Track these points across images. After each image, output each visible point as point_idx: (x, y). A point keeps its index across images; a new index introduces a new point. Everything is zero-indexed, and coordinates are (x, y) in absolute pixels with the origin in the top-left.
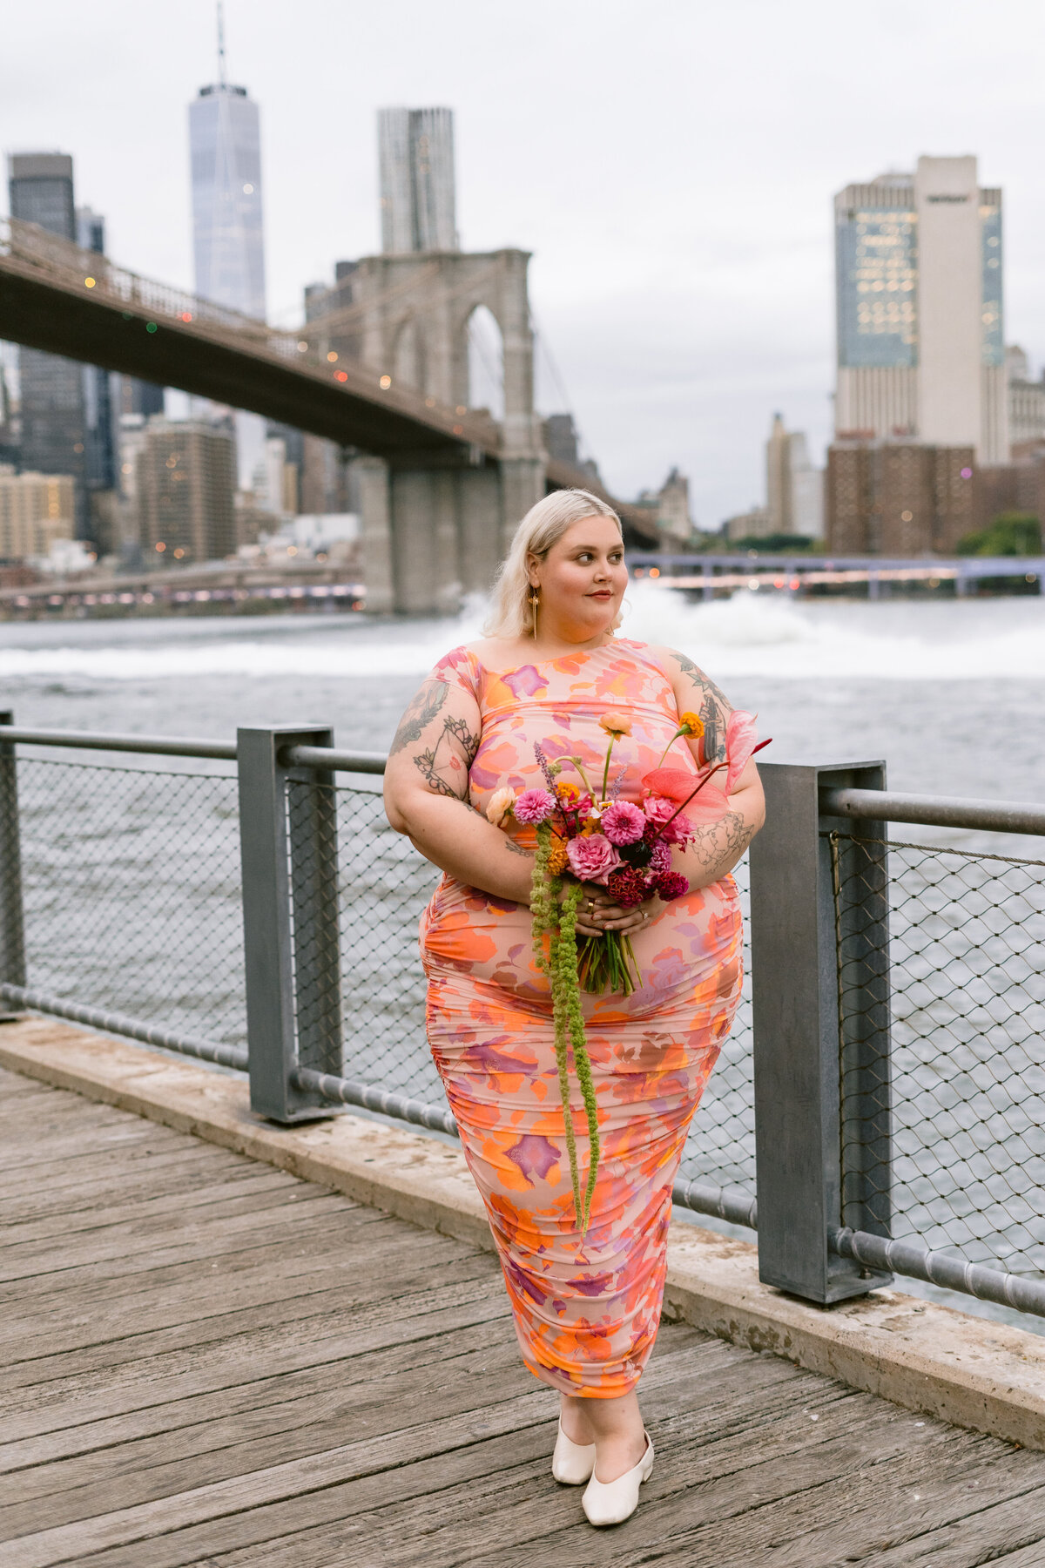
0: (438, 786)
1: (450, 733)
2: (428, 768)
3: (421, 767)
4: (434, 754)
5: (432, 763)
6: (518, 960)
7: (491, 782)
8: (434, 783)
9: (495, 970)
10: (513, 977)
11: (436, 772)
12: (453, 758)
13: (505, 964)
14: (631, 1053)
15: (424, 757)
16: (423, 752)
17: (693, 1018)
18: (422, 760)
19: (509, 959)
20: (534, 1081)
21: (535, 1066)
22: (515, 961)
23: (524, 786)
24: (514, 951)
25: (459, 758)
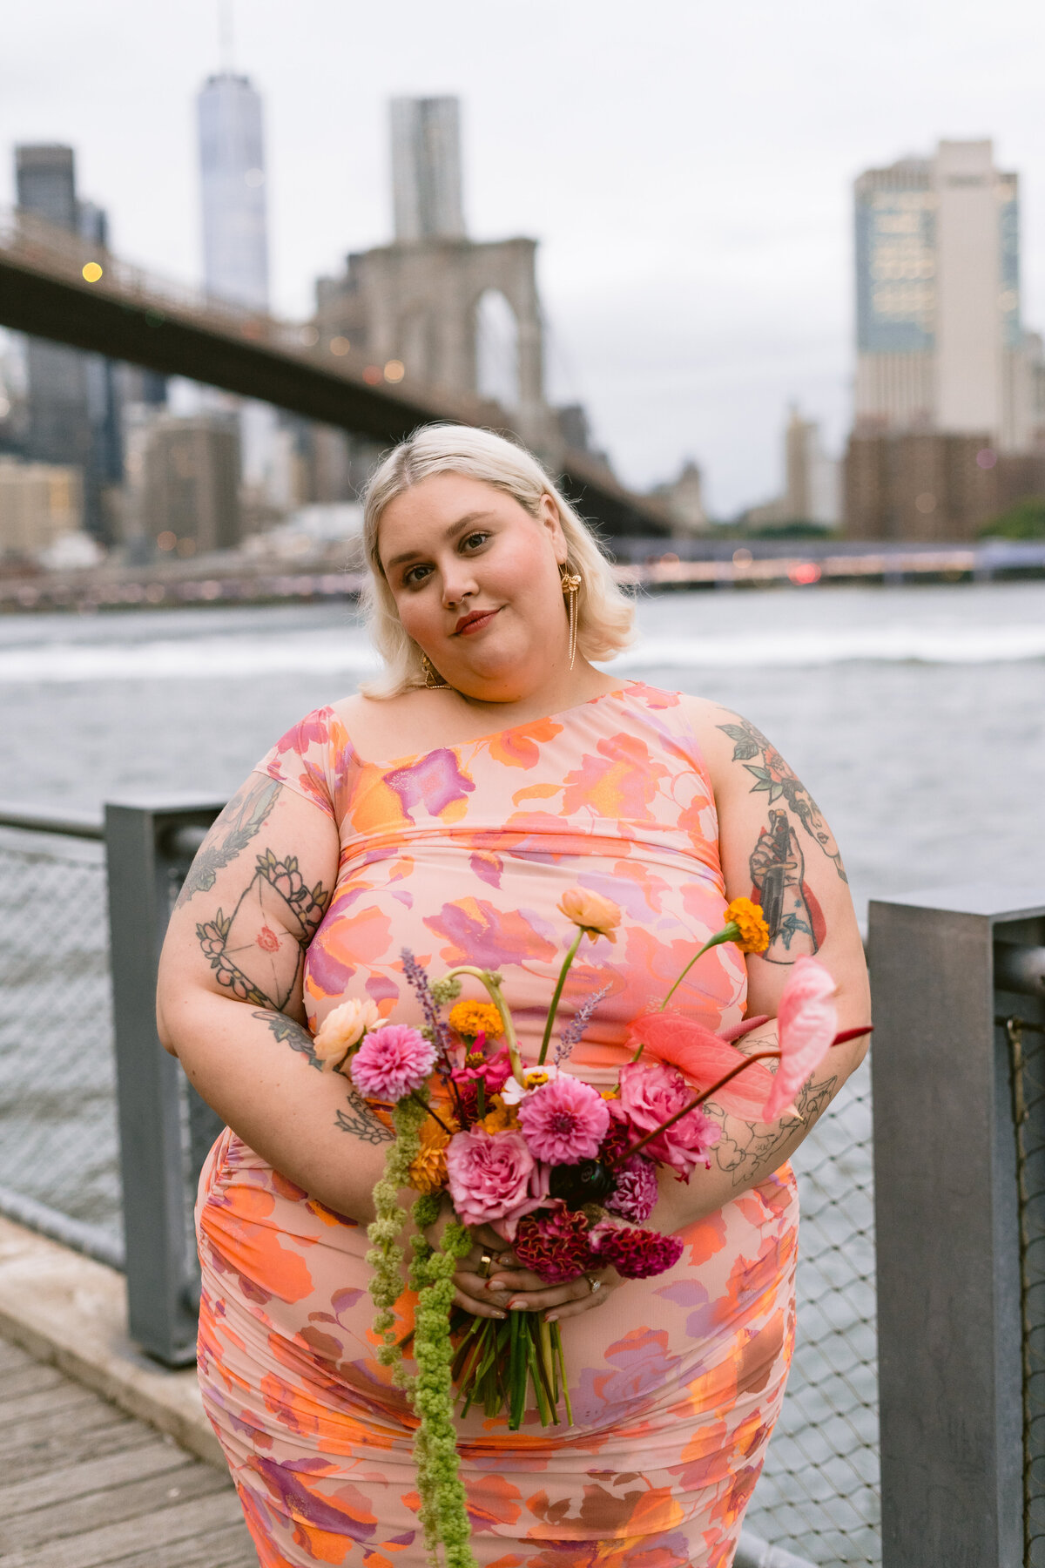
0: (232, 983)
1: (265, 882)
2: (217, 947)
3: (206, 944)
4: (230, 921)
5: (224, 938)
6: (347, 1316)
7: (335, 980)
8: (225, 976)
9: (307, 1324)
10: (336, 1346)
11: (231, 956)
12: (265, 930)
13: (324, 1317)
14: (563, 1506)
15: (213, 925)
16: (211, 916)
17: (688, 1440)
18: (211, 933)
19: (331, 1311)
20: (369, 1553)
21: (371, 1528)
22: (342, 1317)
23: (396, 997)
24: (344, 1298)
25: (277, 929)
